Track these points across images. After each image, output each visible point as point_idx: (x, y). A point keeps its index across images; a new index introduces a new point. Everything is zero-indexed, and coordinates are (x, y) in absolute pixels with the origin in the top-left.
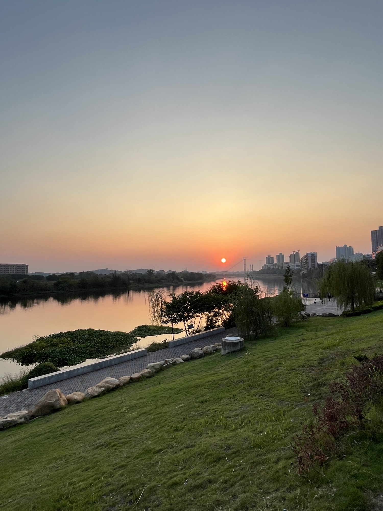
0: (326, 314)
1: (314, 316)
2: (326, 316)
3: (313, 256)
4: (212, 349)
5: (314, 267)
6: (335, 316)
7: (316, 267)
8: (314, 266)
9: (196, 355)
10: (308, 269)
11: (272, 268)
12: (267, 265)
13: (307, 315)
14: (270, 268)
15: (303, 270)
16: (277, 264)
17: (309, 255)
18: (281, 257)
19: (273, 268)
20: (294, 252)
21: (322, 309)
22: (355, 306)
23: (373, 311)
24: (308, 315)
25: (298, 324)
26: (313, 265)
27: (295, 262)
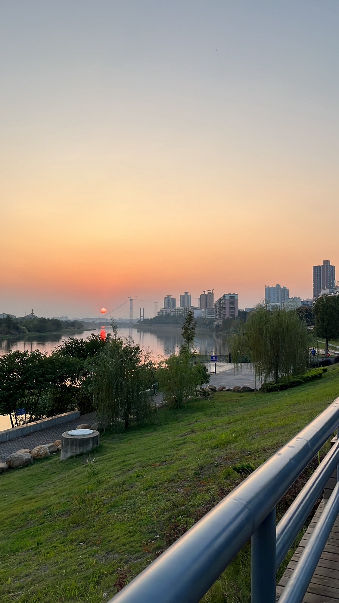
0: (239, 388)
1: (221, 391)
2: (239, 391)
3: (233, 300)
4: (48, 451)
5: (233, 316)
6: (253, 390)
7: (236, 316)
8: (233, 314)
9: (17, 463)
10: (224, 318)
11: (172, 314)
12: (166, 310)
13: (212, 389)
14: (169, 314)
15: (218, 320)
16: (180, 309)
17: (227, 298)
18: (186, 299)
19: (175, 315)
20: (206, 292)
21: (236, 379)
22: (280, 376)
23: (304, 383)
24: (214, 390)
25: (196, 403)
26: (232, 312)
27: (206, 307)
